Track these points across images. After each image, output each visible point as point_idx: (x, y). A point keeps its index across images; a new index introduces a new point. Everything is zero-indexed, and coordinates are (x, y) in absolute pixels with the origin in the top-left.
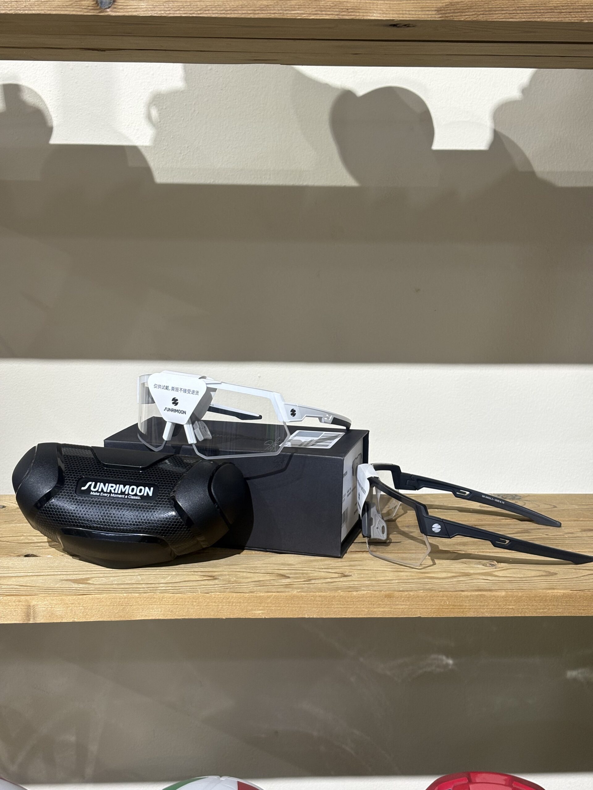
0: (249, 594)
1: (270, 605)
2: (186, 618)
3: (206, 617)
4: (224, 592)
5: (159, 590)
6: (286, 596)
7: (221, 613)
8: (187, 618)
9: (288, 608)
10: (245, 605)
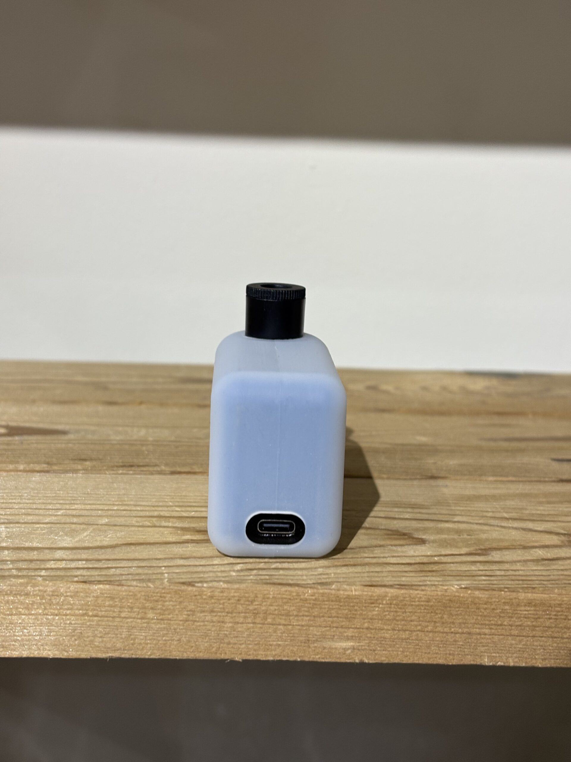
0: (315, 591)
1: (378, 624)
2: (123, 656)
3: (185, 656)
4: (241, 582)
5: (46, 569)
6: (428, 601)
7: (229, 643)
8: (126, 655)
9: (431, 635)
10: (303, 624)
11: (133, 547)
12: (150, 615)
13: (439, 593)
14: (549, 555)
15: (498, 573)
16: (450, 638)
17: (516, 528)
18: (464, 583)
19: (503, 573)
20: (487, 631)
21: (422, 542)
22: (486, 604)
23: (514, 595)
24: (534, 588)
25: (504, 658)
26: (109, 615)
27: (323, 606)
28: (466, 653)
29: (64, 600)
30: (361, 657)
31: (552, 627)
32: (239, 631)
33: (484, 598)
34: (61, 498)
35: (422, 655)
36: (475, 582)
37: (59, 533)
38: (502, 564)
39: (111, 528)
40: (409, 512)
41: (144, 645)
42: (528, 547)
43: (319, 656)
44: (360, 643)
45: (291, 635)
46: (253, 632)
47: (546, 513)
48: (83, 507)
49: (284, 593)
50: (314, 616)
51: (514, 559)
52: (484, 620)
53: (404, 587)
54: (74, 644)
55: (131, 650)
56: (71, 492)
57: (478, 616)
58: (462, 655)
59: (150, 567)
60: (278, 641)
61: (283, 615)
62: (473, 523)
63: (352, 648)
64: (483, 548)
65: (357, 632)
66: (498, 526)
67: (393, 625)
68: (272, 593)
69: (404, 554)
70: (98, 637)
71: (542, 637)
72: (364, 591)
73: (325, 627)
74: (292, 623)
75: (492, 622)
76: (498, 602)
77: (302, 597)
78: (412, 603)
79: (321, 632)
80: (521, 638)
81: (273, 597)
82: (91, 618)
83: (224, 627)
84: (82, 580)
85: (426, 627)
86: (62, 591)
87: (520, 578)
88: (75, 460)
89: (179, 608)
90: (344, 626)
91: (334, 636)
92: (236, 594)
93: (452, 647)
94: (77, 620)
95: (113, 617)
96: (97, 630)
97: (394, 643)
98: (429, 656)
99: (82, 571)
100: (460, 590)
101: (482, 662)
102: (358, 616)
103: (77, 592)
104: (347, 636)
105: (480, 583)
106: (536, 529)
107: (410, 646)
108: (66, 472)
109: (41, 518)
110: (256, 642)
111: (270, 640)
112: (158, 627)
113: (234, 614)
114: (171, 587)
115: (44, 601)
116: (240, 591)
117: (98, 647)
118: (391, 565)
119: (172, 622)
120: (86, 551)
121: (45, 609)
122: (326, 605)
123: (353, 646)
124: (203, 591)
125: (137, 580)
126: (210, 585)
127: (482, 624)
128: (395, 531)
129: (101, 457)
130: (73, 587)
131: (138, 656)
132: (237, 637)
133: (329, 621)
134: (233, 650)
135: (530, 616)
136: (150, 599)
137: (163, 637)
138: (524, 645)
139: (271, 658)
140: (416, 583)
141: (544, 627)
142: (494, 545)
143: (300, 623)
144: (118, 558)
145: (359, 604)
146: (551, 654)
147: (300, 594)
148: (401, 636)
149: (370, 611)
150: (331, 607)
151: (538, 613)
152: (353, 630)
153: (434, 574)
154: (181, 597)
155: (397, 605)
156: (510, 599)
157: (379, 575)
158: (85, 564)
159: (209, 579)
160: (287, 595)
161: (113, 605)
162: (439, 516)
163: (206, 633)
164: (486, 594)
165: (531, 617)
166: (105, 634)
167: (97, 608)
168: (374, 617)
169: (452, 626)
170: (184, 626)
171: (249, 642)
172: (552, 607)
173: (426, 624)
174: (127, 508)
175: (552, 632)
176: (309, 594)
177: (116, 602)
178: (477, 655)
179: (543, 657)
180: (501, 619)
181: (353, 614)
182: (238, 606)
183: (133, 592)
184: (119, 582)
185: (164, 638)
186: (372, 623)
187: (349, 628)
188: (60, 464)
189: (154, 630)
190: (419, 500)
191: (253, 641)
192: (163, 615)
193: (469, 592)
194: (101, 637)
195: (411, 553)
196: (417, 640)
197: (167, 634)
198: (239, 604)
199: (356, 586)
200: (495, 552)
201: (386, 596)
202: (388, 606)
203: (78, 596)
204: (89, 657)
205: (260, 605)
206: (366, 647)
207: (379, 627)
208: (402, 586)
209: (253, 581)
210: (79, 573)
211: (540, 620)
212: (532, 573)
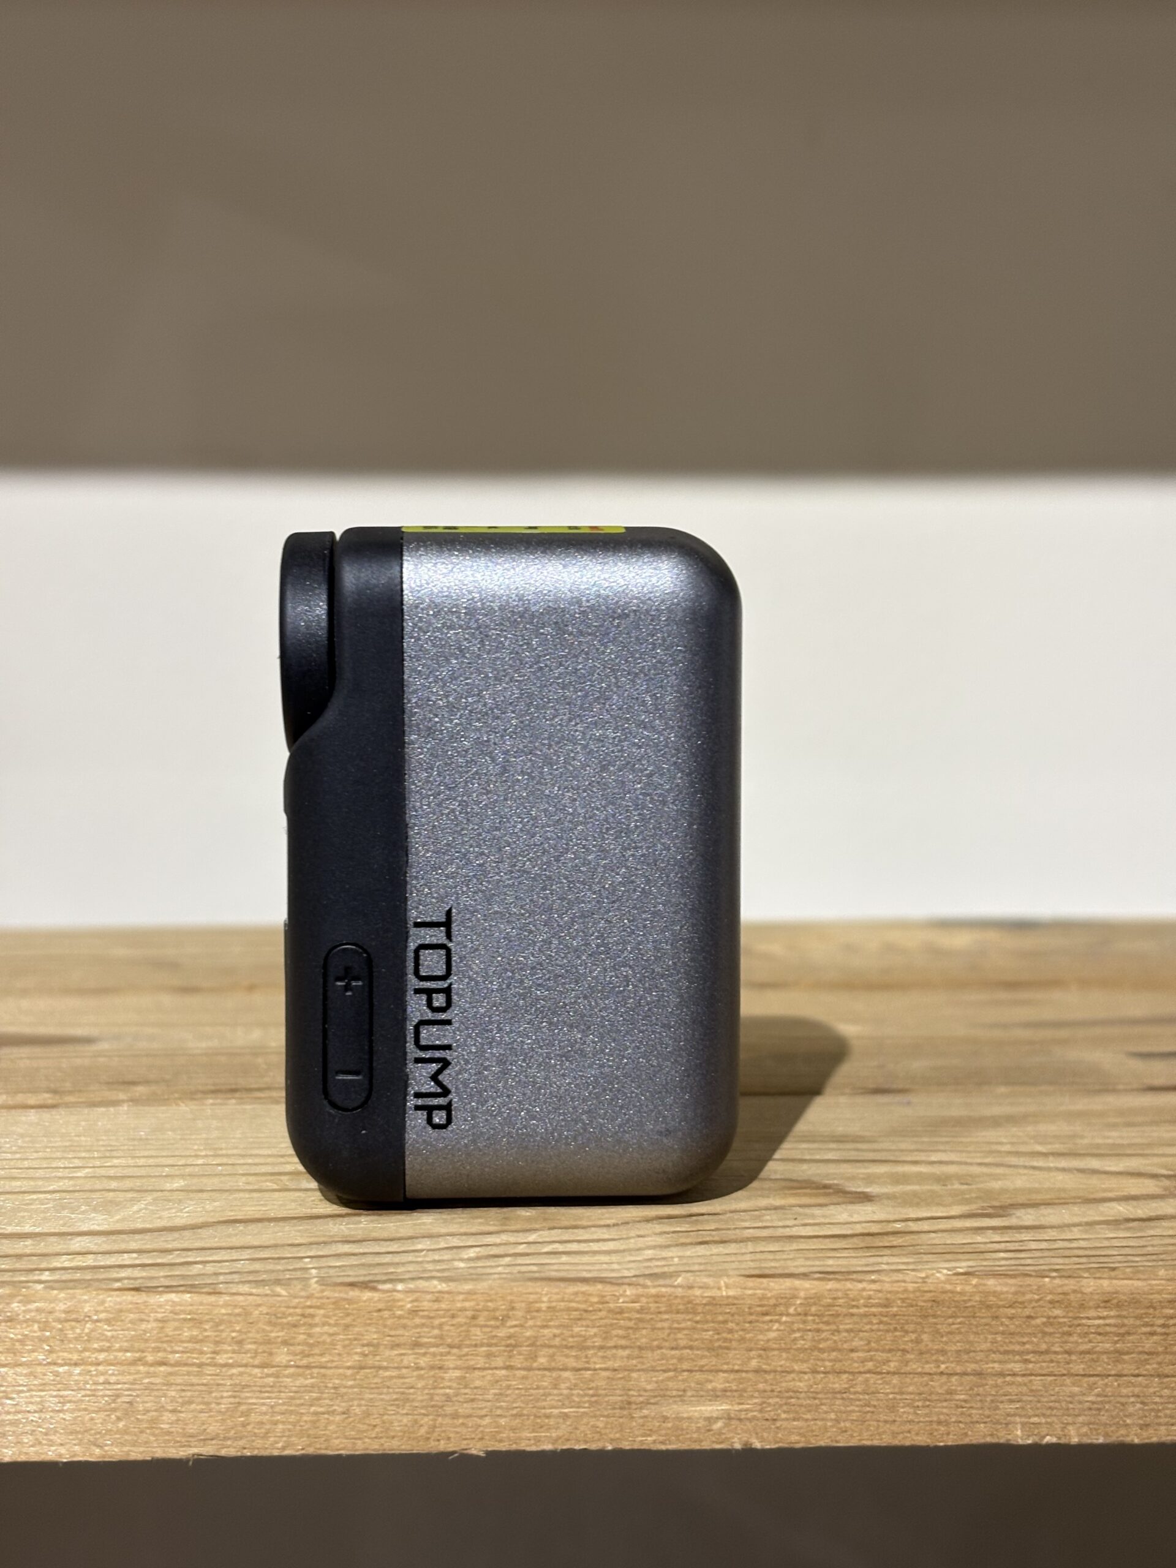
11: (241, 1227)
12: (282, 1357)
13: (911, 1287)
14: (1140, 1213)
15: (1033, 1245)
16: (938, 1385)
17: (1064, 1170)
18: (962, 1266)
19: (1044, 1245)
20: (1017, 1367)
21: (866, 1198)
22: (1010, 1306)
23: (1071, 1284)
24: (1114, 1269)
25: (1058, 1426)
26: (190, 1361)
27: (659, 1325)
28: (975, 1419)
29: (92, 1330)
30: (745, 1437)
31: (1157, 1354)
32: (476, 1388)
33: (1007, 1292)
34: (82, 1149)
35: (878, 1427)
36: (985, 1263)
37: (79, 1207)
38: (1040, 1230)
39: (192, 1195)
40: (833, 1149)
41: (268, 1427)
42: (1094, 1199)
43: (654, 1438)
44: (742, 1404)
45: (591, 1392)
46: (508, 1387)
47: (1125, 1142)
48: (131, 1162)
49: (572, 1297)
50: (640, 1348)
51: (1066, 1221)
52: (1011, 1342)
53: (831, 1276)
54: (115, 1429)
55: (241, 1438)
56: (104, 1138)
57: (996, 1333)
58: (966, 1423)
59: (279, 1258)
60: (563, 1406)
61: (572, 1347)
62: (971, 1164)
63: (725, 1416)
64: (997, 1204)
65: (735, 1379)
66: (1025, 1167)
67: (812, 1361)
68: (545, 1299)
69: (827, 1221)
70: (167, 1410)
71: (1138, 1376)
72: (745, 1288)
73: (664, 1371)
74: (592, 1366)
75: (1027, 1346)
76: (1038, 1301)
77: (612, 1305)
78: (851, 1311)
79: (657, 1382)
80: (1092, 1379)
81: (549, 1308)
82: (152, 1369)
83: (443, 1378)
84: (131, 1286)
85: (884, 1364)
86: (87, 1308)
87: (1081, 1253)
88: (112, 1083)
89: (344, 1340)
90: (706, 1368)
91: (684, 1391)
92: (467, 1304)
93: (943, 1407)
94: (122, 1373)
95: (201, 1365)
96: (165, 1396)
97: (817, 1401)
98: (894, 1428)
99: (130, 1270)
100: (955, 1278)
101: (1009, 1437)
102: (734, 1344)
103: (121, 1311)
104: (714, 1390)
105: (998, 1263)
106: (1108, 1169)
107: (851, 1408)
108: (93, 1105)
109: (40, 1183)
110: (514, 1412)
111: (544, 1403)
112: (298, 1383)
113: (466, 1350)
114: (325, 1294)
115: (48, 1334)
116: (474, 1297)
117: (169, 1433)
118: (802, 1240)
119: (329, 1372)
120: (137, 1237)
121: (51, 1352)
122: (668, 1319)
123: (727, 1412)
124: (394, 1300)
125: (249, 1282)
126: (411, 1286)
127: (1006, 1352)
128: (805, 1181)
129: (167, 1077)
130: (112, 1300)
131: (256, 1453)
132: (473, 1400)
133: (673, 1357)
134: (464, 1430)
135: (1108, 1329)
136: (280, 1321)
137: (311, 1405)
138: (1098, 1395)
139: (548, 1447)
140: (859, 1269)
141: (1141, 1353)
142: (1021, 1199)
143: (610, 1364)
144: (208, 1245)
145: (736, 1317)
146: (1160, 1414)
147: (607, 1299)
148: (830, 1385)
149: (761, 1331)
150: (676, 1325)
151: (1126, 1321)
152: (725, 1375)
153: (895, 1251)
154: (348, 1315)
155: (818, 1316)
156: (1064, 1294)
157: (777, 1257)
158: (136, 1258)
159: (407, 1276)
160: (578, 1302)
161: (200, 1337)
162: (897, 1153)
163: (403, 1393)
164: (1012, 1285)
165: (1111, 1333)
166: (183, 1404)
167: (165, 1345)
168: (770, 1344)
169: (942, 1358)
170: (355, 1380)
171: (499, 1412)
172: (1155, 1308)
173: (885, 1355)
174: (225, 1160)
175: (1159, 1363)
176: (627, 1299)
177: (206, 1330)
178: (998, 1422)
179: (1141, 1422)
180: (1047, 1339)
181: (726, 1340)
182: (472, 1329)
183: (241, 1307)
184: (213, 1286)
185: (313, 1409)
186: (768, 1357)
187: (718, 1371)
188: (80, 1091)
189: (291, 1392)
190: (855, 1129)
191: (508, 1409)
192: (308, 1356)
193: (974, 1281)
194: (174, 1411)
195: (844, 1217)
196: (868, 1394)
197: (318, 1399)
198: (476, 1326)
199: (728, 1276)
200: (1023, 1211)
201: (795, 1297)
202: (799, 1318)
203: (122, 1321)
204: (150, 1459)
205: (521, 1326)
206: (755, 1413)
207: (781, 1366)
208: (827, 1275)
209: (504, 1276)
210: (123, 1274)
211: (1131, 1338)
212: (1106, 1243)
